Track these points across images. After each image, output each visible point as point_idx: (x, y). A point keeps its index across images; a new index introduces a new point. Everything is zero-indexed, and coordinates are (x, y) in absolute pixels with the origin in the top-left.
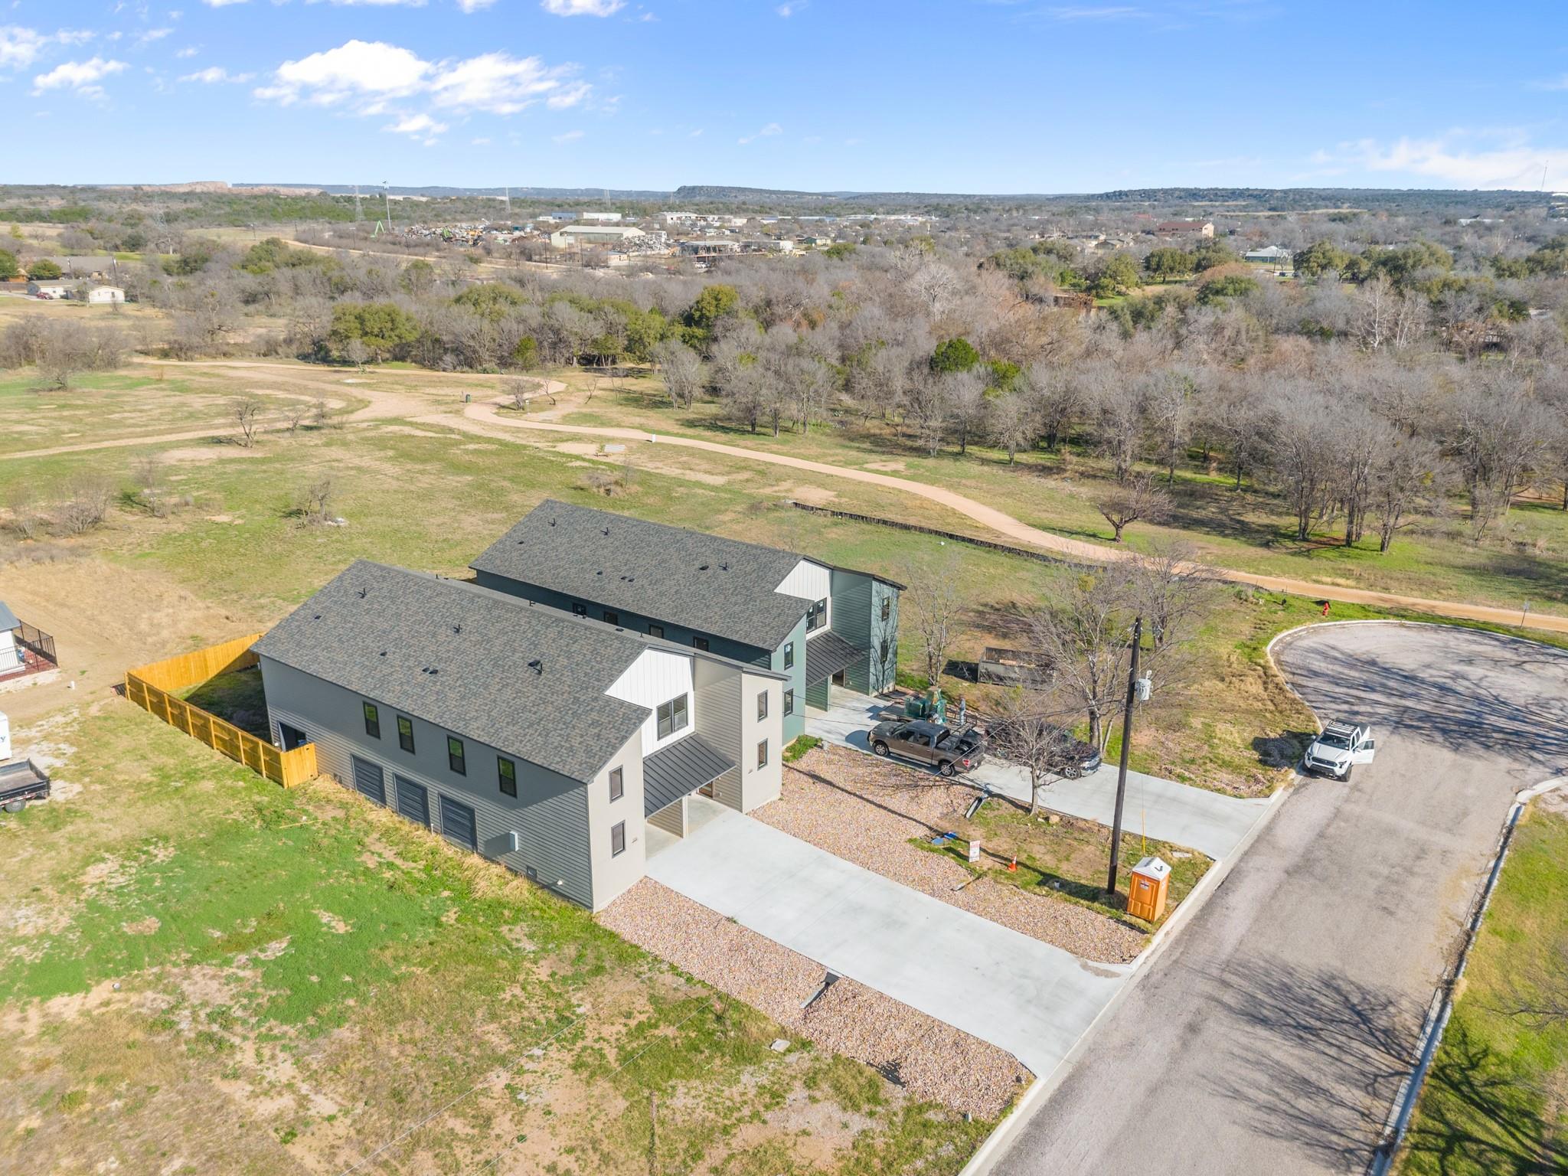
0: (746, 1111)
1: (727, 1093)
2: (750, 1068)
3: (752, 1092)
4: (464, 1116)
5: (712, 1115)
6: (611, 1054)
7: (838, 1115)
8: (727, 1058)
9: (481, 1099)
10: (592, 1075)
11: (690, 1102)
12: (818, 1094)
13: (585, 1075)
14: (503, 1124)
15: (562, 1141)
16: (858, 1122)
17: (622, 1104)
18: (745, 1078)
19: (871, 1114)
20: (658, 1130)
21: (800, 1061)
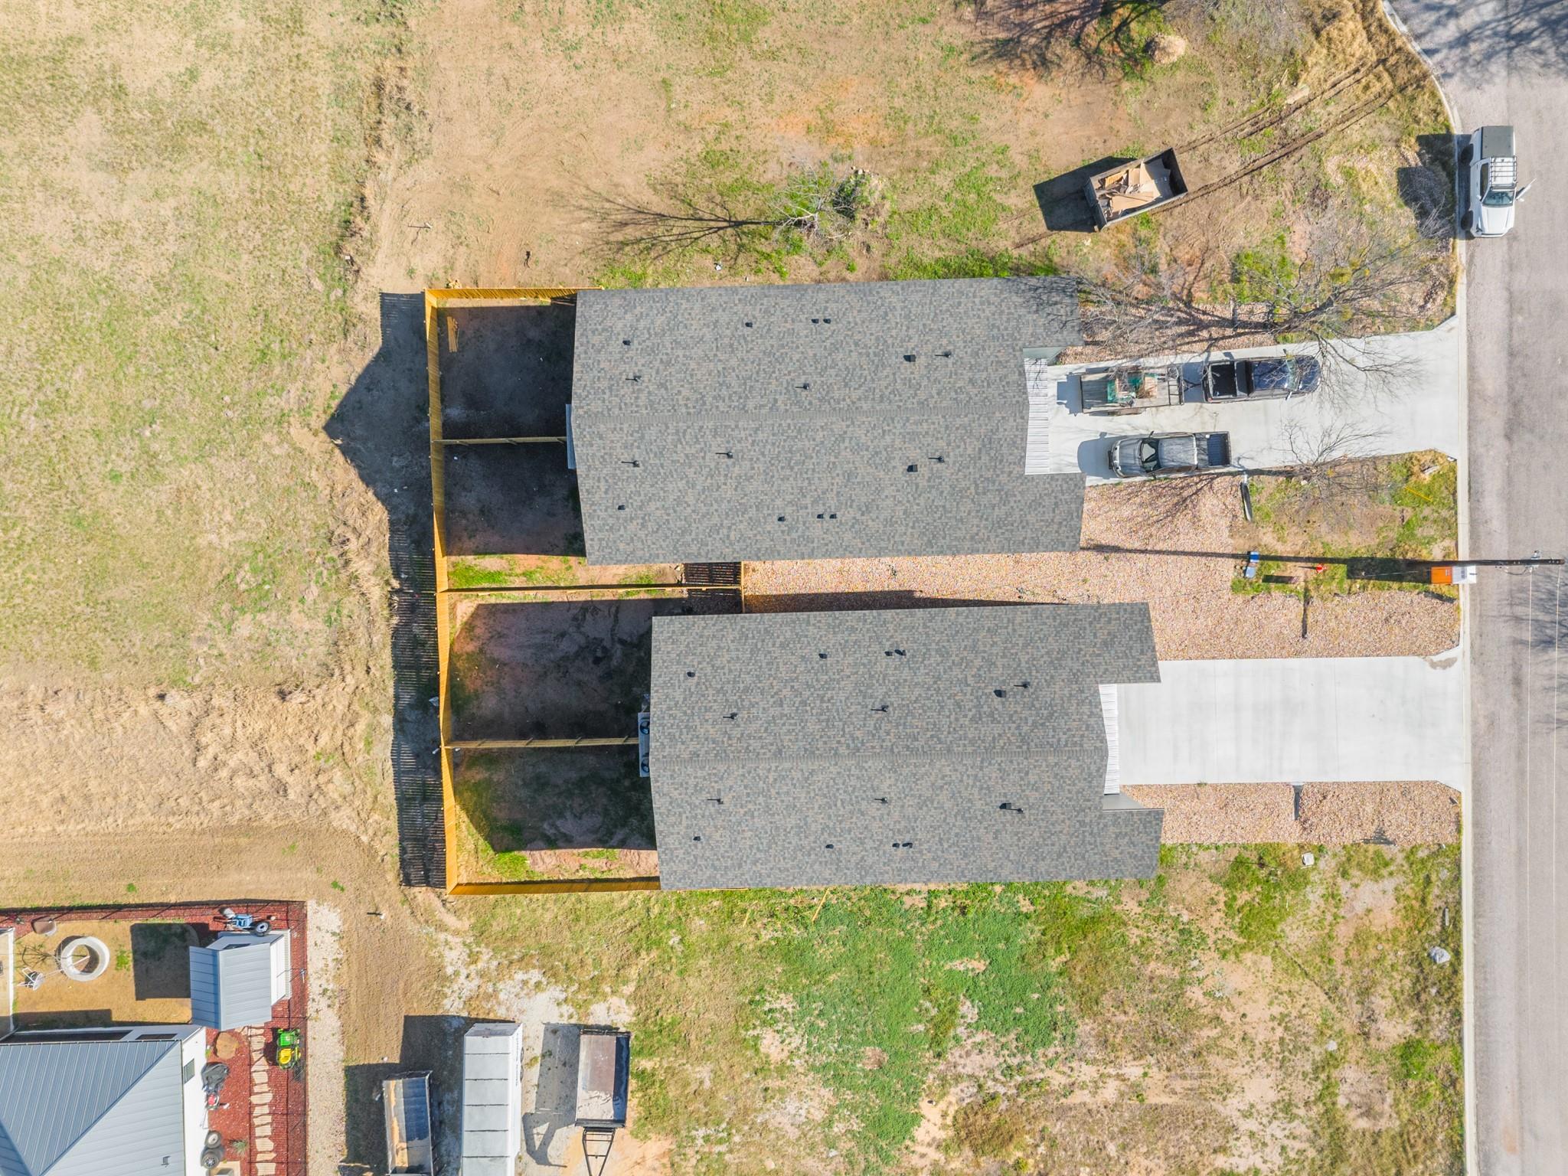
0: (1329, 918)
1: (1310, 914)
2: (1308, 888)
3: (1321, 902)
4: (1204, 1025)
5: (1315, 932)
6: (1233, 936)
7: (1375, 887)
8: (1292, 892)
9: (1201, 1011)
10: (1237, 956)
11: (1298, 933)
12: (1355, 881)
13: (1233, 957)
14: (1228, 1016)
15: (1263, 1001)
16: (1389, 884)
17: (1268, 959)
18: (1310, 897)
19: (1391, 874)
20: (1300, 961)
21: (1328, 864)
